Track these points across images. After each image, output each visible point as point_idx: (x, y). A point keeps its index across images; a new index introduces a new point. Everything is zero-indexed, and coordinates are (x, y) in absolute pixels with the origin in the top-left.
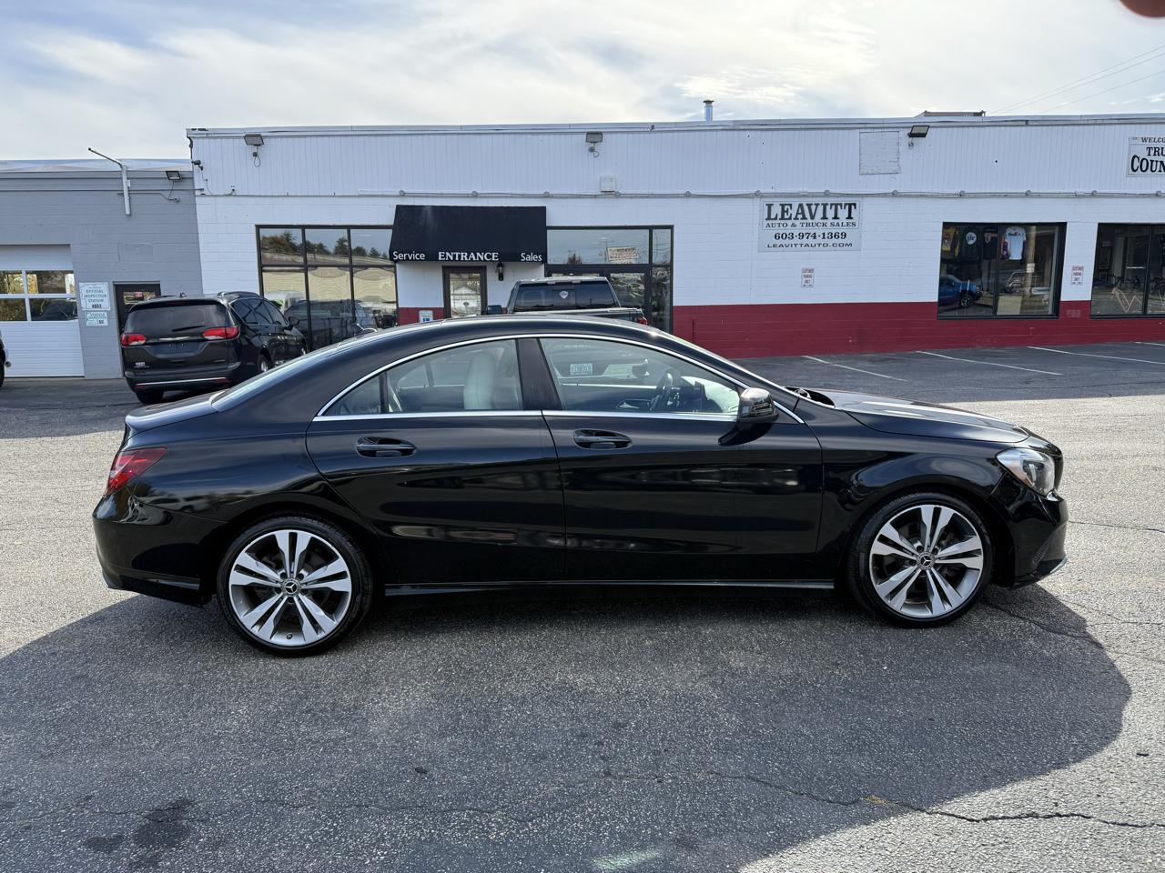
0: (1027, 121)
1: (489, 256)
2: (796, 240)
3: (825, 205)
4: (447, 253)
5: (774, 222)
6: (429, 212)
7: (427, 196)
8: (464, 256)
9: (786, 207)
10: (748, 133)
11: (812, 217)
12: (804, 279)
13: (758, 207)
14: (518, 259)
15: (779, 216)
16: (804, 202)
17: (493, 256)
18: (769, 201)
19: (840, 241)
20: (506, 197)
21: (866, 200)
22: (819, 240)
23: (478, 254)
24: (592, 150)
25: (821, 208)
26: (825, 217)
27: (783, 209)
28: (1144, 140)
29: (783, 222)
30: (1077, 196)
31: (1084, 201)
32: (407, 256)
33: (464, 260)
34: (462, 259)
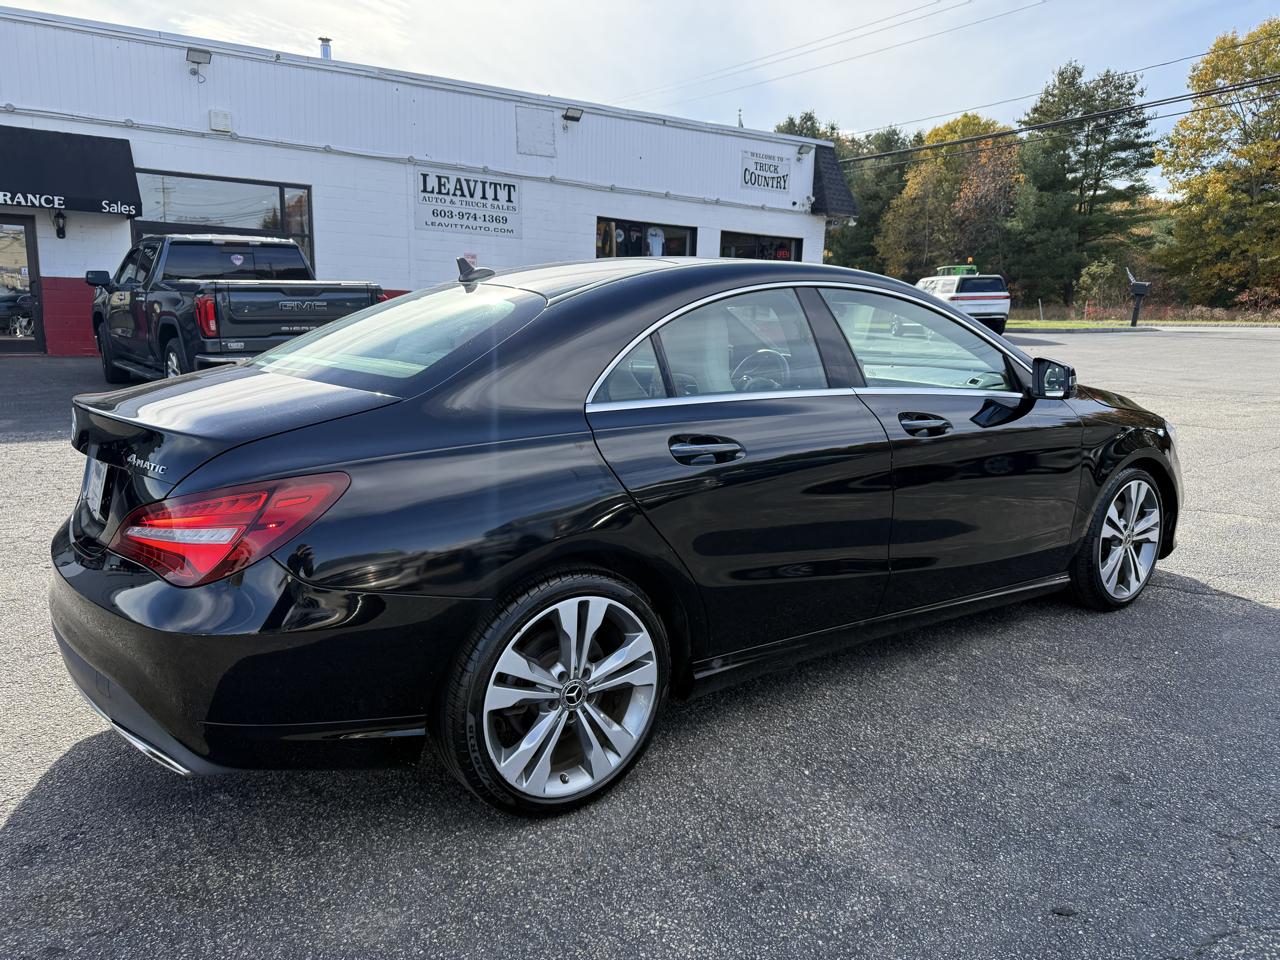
0: (664, 121)
1: (48, 201)
2: (456, 220)
3: (484, 183)
5: (430, 195)
8: (5, 197)
9: (443, 180)
10: (396, 85)
11: (472, 196)
13: (410, 178)
14: (98, 209)
15: (436, 190)
16: (463, 176)
17: (56, 202)
18: (425, 170)
19: (501, 226)
21: (524, 181)
22: (480, 222)
23: (30, 196)
24: (194, 72)
25: (479, 186)
26: (484, 197)
27: (439, 181)
28: (753, 154)
29: (440, 196)
30: (705, 202)
31: (710, 207)
33: (5, 204)
34: (2, 202)
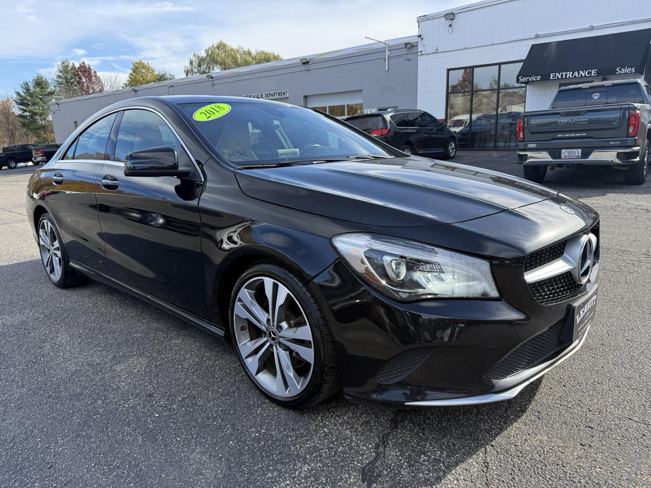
1: (589, 73)
4: (557, 74)
6: (554, 46)
7: (554, 35)
8: (569, 74)
14: (614, 73)
17: (593, 72)
20: (617, 26)
23: (581, 72)
32: (528, 79)
33: (569, 78)
34: (568, 77)
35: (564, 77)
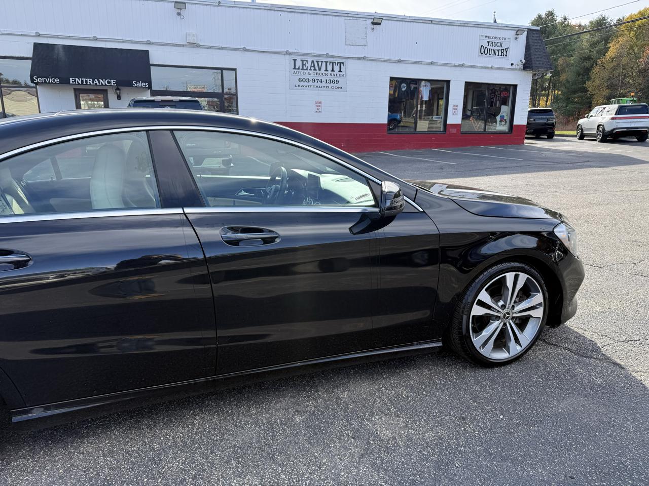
0: (432, 21)
1: (109, 82)
2: (311, 83)
3: (326, 63)
4: (77, 79)
5: (298, 71)
6: (61, 49)
7: (58, 37)
8: (90, 81)
9: (304, 62)
10: (280, 13)
11: (320, 70)
12: (316, 108)
13: (287, 61)
14: (131, 85)
15: (301, 68)
16: (315, 59)
17: (112, 82)
18: (295, 57)
19: (335, 85)
20: (119, 42)
21: (349, 60)
22: (324, 84)
23: (101, 80)
24: (179, 14)
25: (324, 64)
26: (326, 70)
27: (303, 63)
28: (486, 37)
29: (303, 71)
30: (455, 66)
31: (458, 69)
32: (45, 80)
33: (90, 84)
34: (88, 83)
35: (84, 83)
